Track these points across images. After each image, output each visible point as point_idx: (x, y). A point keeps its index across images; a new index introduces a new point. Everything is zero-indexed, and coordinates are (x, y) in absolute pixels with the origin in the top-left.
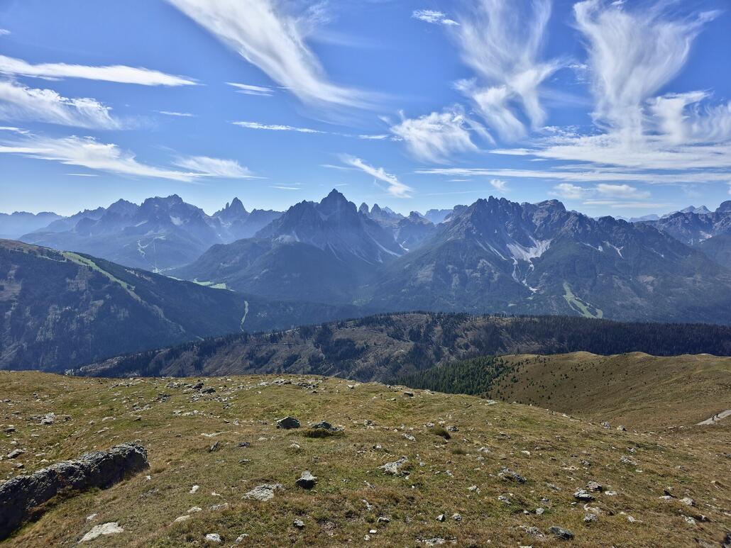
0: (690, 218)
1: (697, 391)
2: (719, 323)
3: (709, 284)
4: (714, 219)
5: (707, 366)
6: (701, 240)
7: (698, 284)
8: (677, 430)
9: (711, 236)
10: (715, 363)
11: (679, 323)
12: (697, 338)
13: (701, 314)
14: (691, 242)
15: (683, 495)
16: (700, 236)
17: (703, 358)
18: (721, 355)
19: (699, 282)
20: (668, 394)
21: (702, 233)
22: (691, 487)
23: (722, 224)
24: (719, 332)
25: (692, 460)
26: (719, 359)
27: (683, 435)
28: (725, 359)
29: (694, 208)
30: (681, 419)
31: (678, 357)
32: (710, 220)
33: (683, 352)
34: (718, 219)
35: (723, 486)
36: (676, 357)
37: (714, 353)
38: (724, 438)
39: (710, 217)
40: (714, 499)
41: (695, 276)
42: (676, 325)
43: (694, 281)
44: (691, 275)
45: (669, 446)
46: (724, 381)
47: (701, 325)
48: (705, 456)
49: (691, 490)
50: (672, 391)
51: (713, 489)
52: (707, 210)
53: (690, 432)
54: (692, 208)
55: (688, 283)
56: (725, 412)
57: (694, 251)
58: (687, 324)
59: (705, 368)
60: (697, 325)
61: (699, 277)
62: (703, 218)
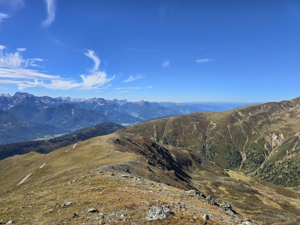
0: (3, 98)
1: (15, 171)
2: (20, 141)
3: (15, 126)
4: (13, 99)
5: (18, 160)
6: (9, 108)
7: (10, 127)
8: (8, 192)
9: (13, 106)
10: (21, 158)
11: (4, 144)
12: (12, 149)
13: (13, 139)
14: (5, 109)
15: (8, 220)
16: (8, 106)
17: (16, 157)
18: (23, 154)
19: (10, 126)
20: (2, 177)
21: (9, 105)
22: (12, 215)
23: (17, 101)
24: (21, 145)
25: (13, 202)
26: (22, 155)
27: (11, 193)
28: (24, 155)
29: (4, 94)
30: (9, 186)
31: (5, 159)
32: (11, 99)
33: (7, 157)
34: (15, 99)
35: (25, 208)
36: (4, 160)
37: (20, 154)
38: (27, 187)
39: (11, 98)
40: (22, 215)
41: (8, 123)
42: (3, 145)
43: (8, 126)
44: (6, 123)
45: (2, 201)
46: (25, 164)
47: (13, 143)
48: (19, 198)
49: (12, 216)
50: (4, 175)
51: (21, 211)
52: (10, 95)
53: (14, 190)
54: (3, 94)
55: (6, 126)
56: (26, 177)
57: (6, 113)
58: (7, 145)
59: (17, 161)
60: (12, 144)
61: (10, 124)
62: (8, 99)
